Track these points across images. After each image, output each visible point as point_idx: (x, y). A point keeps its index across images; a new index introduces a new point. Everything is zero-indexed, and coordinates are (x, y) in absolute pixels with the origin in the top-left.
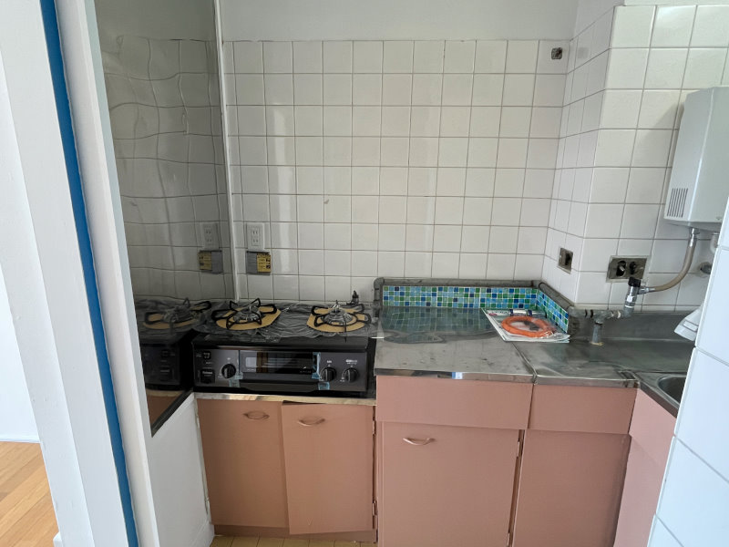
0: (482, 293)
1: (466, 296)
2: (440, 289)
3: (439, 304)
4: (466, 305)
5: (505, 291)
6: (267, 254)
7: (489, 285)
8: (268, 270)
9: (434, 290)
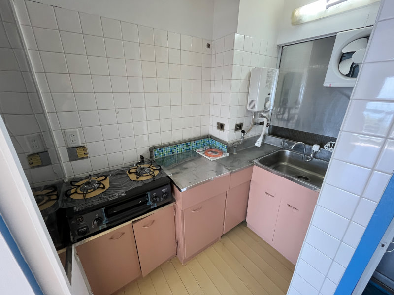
0: (192, 144)
1: (187, 146)
2: (177, 146)
3: (177, 152)
4: (187, 150)
5: (200, 141)
6: (83, 146)
7: (194, 140)
8: (86, 156)
9: (175, 146)
